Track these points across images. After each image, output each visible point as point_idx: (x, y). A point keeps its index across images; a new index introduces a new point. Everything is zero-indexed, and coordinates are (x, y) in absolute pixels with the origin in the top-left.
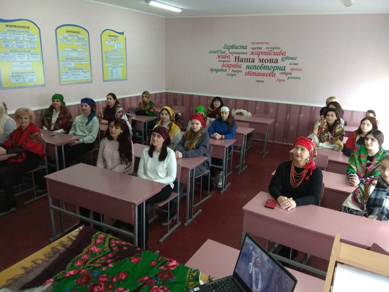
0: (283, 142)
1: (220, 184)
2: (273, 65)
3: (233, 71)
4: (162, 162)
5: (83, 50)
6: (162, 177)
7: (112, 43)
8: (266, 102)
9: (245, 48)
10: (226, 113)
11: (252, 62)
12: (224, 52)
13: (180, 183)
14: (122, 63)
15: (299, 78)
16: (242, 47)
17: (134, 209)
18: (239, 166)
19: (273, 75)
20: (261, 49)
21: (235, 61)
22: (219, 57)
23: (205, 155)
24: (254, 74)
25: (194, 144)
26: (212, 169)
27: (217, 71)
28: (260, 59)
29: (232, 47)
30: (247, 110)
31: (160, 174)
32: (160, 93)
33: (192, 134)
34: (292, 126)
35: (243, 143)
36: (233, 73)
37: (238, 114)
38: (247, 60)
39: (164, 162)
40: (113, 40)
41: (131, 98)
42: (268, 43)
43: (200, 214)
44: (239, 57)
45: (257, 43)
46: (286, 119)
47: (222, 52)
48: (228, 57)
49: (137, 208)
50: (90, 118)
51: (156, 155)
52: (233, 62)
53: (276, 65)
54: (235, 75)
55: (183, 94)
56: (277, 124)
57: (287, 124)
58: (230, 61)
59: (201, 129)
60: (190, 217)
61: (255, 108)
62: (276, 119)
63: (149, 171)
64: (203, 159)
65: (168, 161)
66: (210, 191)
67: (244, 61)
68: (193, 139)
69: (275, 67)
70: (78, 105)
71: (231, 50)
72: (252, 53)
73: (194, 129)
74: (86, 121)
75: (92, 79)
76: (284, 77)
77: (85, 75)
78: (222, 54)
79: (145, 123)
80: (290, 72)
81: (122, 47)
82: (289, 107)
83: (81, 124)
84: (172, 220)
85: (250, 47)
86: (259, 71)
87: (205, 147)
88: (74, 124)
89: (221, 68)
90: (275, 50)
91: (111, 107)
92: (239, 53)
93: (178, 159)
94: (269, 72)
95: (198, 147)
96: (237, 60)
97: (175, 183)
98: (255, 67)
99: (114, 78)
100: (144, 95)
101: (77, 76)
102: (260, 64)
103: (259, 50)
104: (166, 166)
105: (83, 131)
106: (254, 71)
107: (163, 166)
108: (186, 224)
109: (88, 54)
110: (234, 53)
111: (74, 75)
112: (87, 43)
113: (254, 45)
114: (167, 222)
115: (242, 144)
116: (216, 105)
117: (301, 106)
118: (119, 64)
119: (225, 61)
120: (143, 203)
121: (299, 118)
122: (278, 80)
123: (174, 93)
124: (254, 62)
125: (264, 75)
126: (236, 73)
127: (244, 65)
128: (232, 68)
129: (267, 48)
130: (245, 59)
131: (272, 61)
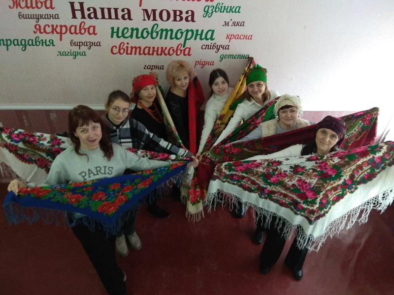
11: (123, 17)
19: (185, 51)
21: (74, 17)
22: (17, 3)
24: (137, 50)
27: (25, 44)
36: (76, 49)
38: (110, 13)
44: (81, 4)
48: (47, 4)
52: (66, 18)
54: (84, 54)
80: (225, 42)
86: (149, 42)
89: (33, 37)
94: (174, 43)
96: (78, 14)
98: (137, 33)
102: (149, 24)
106: (134, 42)
119: (41, 17)
124: (130, 18)
125: (162, 52)
126: (84, 48)
127: (103, 26)
128: (67, 37)
130: (102, 9)
131: (179, 15)
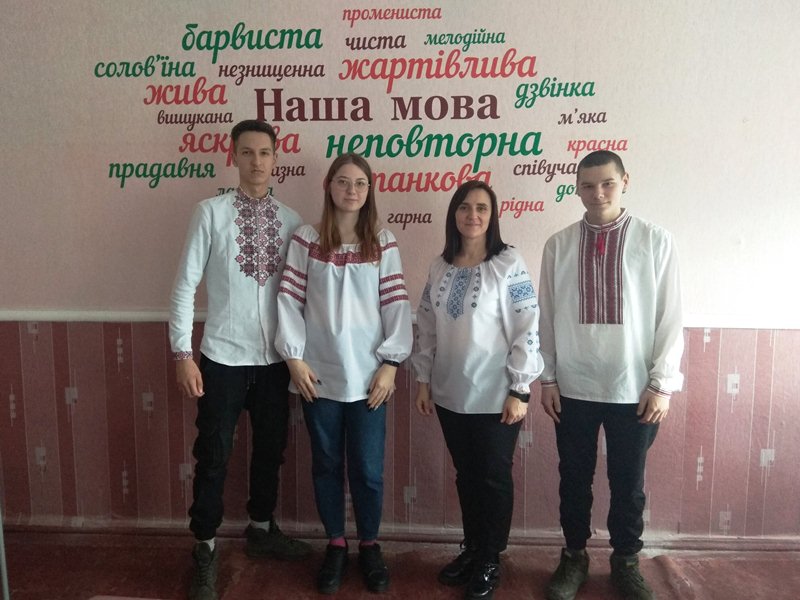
2: (475, 126)
9: (311, 39)
11: (354, 116)
12: (188, 69)
16: (292, 37)
20: (399, 42)
22: (158, 94)
27: (155, 174)
29: (237, 37)
42: (434, 14)
44: (277, 93)
45: (378, 15)
47: (171, 69)
48: (216, 95)
53: (488, 126)
58: (228, 119)
67: (309, 113)
69: (483, 137)
71: (228, 57)
72: (354, 70)
76: (536, 187)
78: (174, 80)
80: (567, 158)
85: (336, 34)
86: (402, 163)
89: (176, 158)
90: (478, 51)
92: (279, 73)
94: (456, 164)
96: (269, 111)
98: (379, 145)
102: (404, 127)
110: (248, 71)
113: (359, 22)
119: (199, 118)
122: (506, 205)
124: (367, 117)
125: (430, 182)
127: (313, 134)
129: (433, 40)
130: (316, 102)
131: (466, 107)
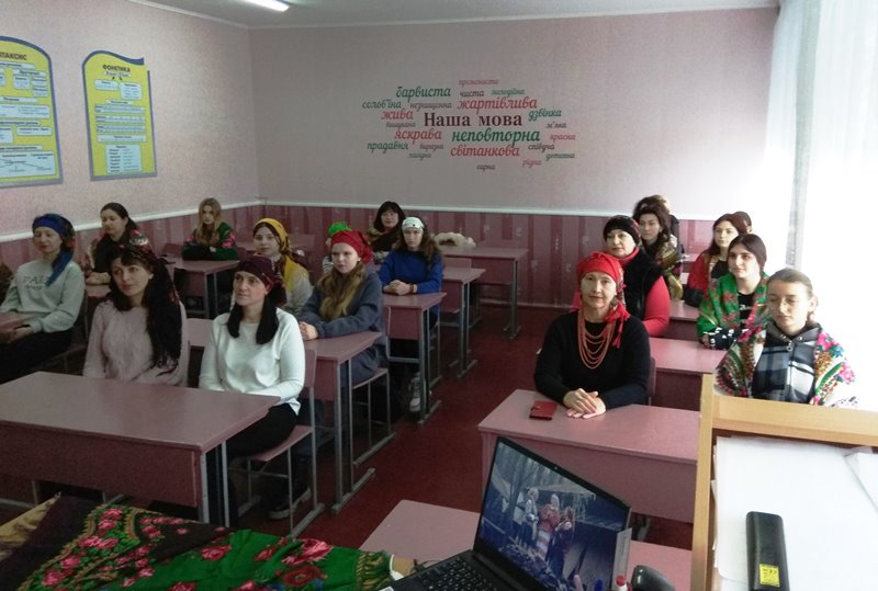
0: (553, 302)
1: (416, 402)
2: (513, 129)
3: (422, 147)
4: (265, 347)
5: (35, 101)
6: (267, 384)
7: (114, 83)
8: (504, 215)
9: (446, 93)
10: (416, 232)
11: (464, 124)
12: (398, 105)
13: (316, 401)
14: (139, 133)
15: (572, 156)
16: (440, 92)
17: (198, 463)
18: (456, 362)
19: (514, 151)
20: (481, 94)
21: (426, 124)
22: (387, 115)
23: (373, 329)
24: (472, 151)
25: (344, 306)
26: (394, 368)
27: (385, 148)
28: (481, 118)
29: (417, 92)
30: (464, 235)
31: (260, 378)
32: (247, 208)
33: (336, 283)
34: (569, 266)
35: (463, 306)
36: (424, 151)
37: (443, 243)
38: (454, 121)
39: (271, 346)
40: (117, 78)
41: (167, 219)
42: (495, 82)
43: (369, 480)
44: (433, 114)
45: (473, 82)
46: (553, 249)
47: (393, 105)
48: (409, 115)
49: (203, 458)
50: (59, 265)
51: (249, 329)
52: (421, 127)
53: (518, 129)
54: (429, 156)
55: (304, 208)
56: (534, 263)
57: (556, 260)
58: (413, 125)
59: (359, 266)
60: (347, 488)
61: (482, 229)
62: (531, 247)
63: (233, 373)
64: (369, 339)
65: (282, 343)
66: (393, 421)
67: (445, 123)
68: (341, 294)
69: (516, 133)
70: (23, 242)
71: (414, 100)
72: (464, 105)
73: (341, 266)
74: (49, 273)
75: (61, 174)
76: (538, 155)
77: (41, 163)
78: (393, 109)
79: (210, 277)
80: (550, 143)
81: (139, 95)
82: (556, 221)
83: (33, 284)
84: (300, 503)
85: (456, 91)
86: (483, 144)
87: (374, 307)
88: (13, 285)
89: (393, 141)
90: (514, 97)
91: (117, 238)
92: (433, 106)
93: (306, 341)
94: (504, 145)
95: (354, 310)
96: (430, 122)
97: (303, 397)
98: (473, 136)
99: (122, 170)
100: (208, 208)
101: (21, 166)
102: (483, 129)
103: (477, 99)
104: (276, 355)
105: (39, 302)
106: (471, 144)
107: (269, 356)
108: (337, 507)
109: (49, 110)
110: (422, 105)
111: (12, 163)
112: (47, 84)
113: (465, 86)
114: (287, 507)
115: (460, 307)
116: (389, 222)
117: (582, 218)
118: (134, 137)
119: (402, 125)
120: (220, 446)
121: (581, 247)
122: (525, 162)
123: (282, 207)
124: (468, 124)
125: (494, 152)
126: (430, 151)
127: (447, 131)
128: (419, 141)
129: (495, 93)
130: (448, 118)
131: (509, 120)
